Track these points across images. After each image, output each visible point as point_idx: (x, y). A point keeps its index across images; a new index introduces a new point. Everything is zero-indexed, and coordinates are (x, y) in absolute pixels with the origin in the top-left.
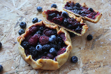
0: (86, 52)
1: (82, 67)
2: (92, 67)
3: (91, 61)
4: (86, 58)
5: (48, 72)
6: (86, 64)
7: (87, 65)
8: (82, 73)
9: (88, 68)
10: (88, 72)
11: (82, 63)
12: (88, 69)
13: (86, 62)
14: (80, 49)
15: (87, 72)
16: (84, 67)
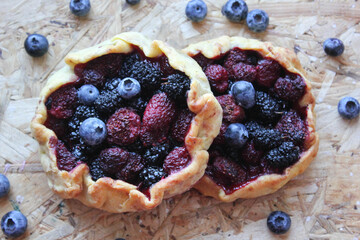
0: (355, 166)
1: (317, 216)
2: (353, 224)
3: (358, 203)
4: (345, 187)
5: (198, 198)
6: (337, 207)
7: (340, 211)
8: (310, 232)
9: (337, 223)
10: (333, 236)
11: (322, 202)
12: (338, 226)
13: (339, 201)
14: (338, 149)
15: (328, 236)
16: (326, 217)
